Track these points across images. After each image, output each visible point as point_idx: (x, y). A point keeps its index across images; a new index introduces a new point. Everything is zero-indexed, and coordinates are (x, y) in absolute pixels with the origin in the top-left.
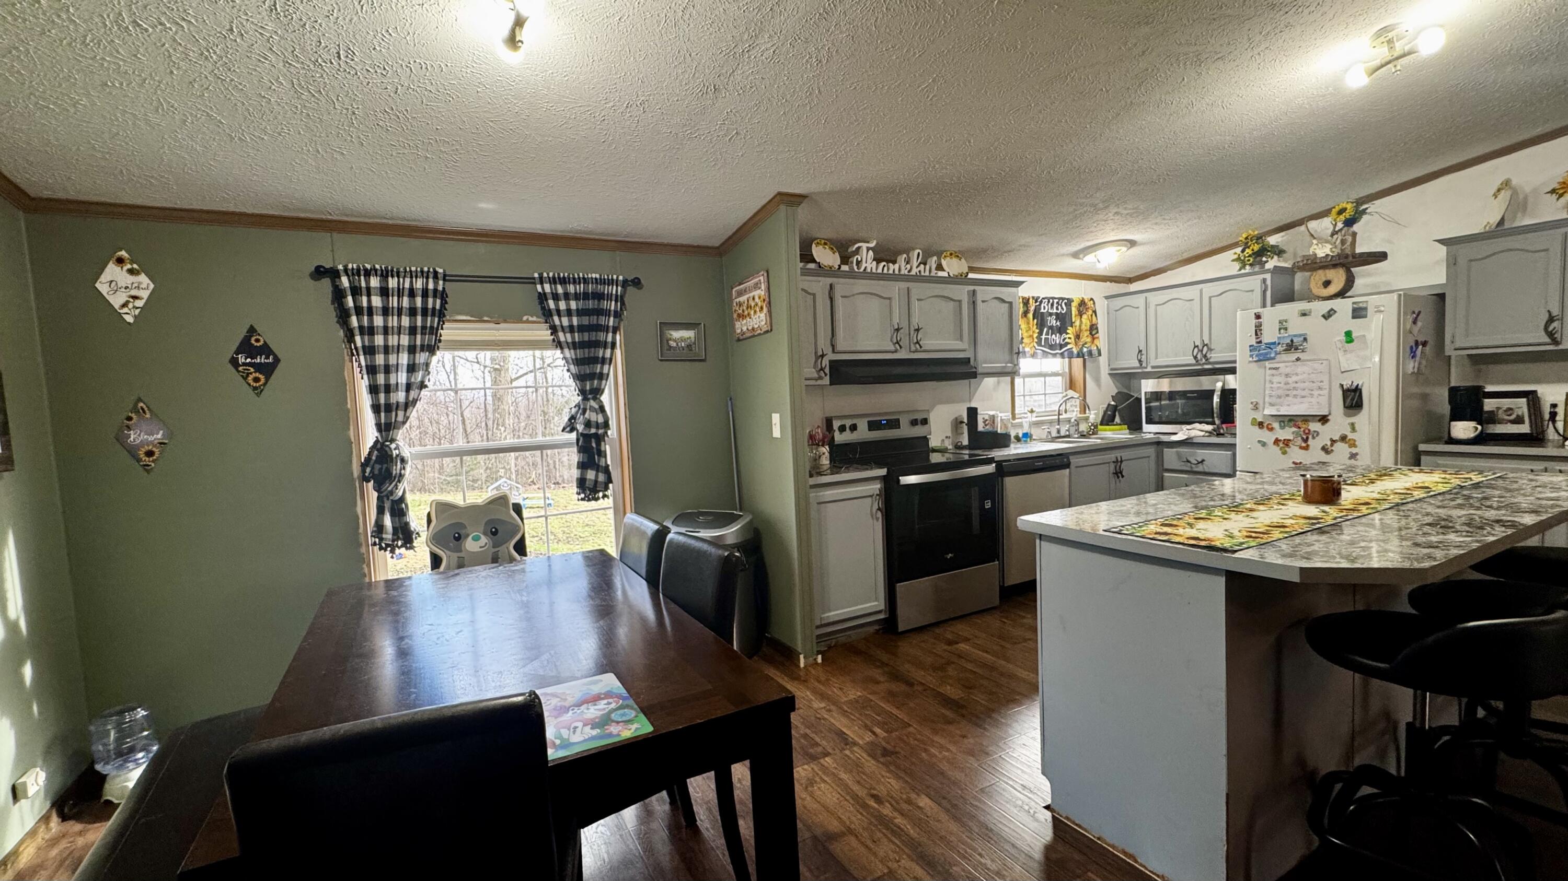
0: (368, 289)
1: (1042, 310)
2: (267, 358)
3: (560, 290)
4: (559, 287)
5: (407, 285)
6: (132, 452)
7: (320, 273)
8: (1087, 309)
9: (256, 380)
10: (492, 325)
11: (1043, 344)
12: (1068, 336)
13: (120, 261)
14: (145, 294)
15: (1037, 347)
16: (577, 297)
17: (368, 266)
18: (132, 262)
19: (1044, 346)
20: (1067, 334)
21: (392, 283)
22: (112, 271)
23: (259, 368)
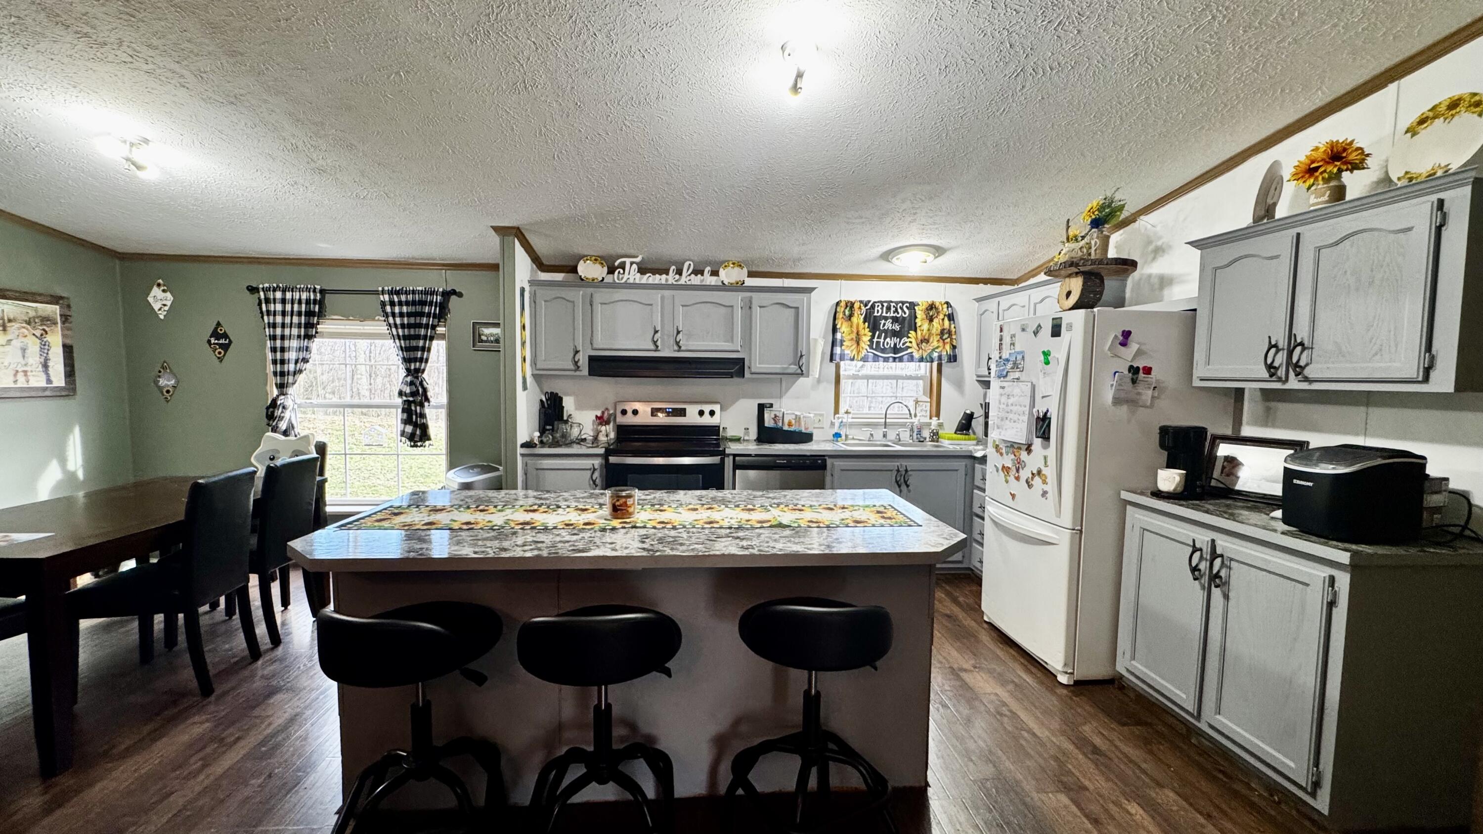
0: (275, 299)
1: (876, 314)
2: (225, 340)
3: (396, 299)
4: (395, 297)
5: (298, 297)
6: (160, 389)
7: (253, 290)
8: (938, 313)
9: (220, 353)
10: (358, 322)
11: (874, 347)
12: (909, 340)
13: (159, 285)
14: (169, 303)
15: (869, 350)
16: (407, 303)
17: (275, 285)
18: (164, 285)
19: (875, 350)
20: (908, 337)
21: (289, 295)
22: (156, 292)
23: (221, 346)
